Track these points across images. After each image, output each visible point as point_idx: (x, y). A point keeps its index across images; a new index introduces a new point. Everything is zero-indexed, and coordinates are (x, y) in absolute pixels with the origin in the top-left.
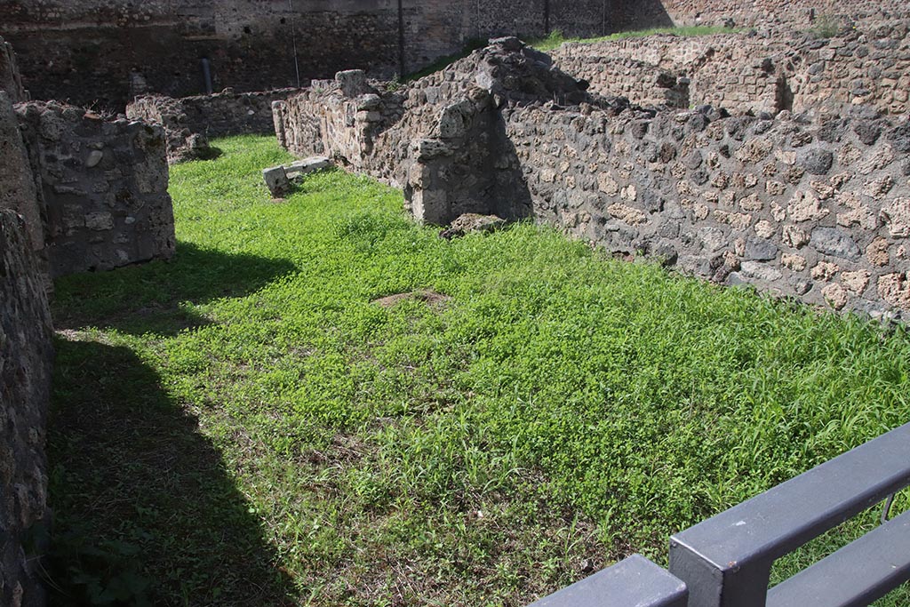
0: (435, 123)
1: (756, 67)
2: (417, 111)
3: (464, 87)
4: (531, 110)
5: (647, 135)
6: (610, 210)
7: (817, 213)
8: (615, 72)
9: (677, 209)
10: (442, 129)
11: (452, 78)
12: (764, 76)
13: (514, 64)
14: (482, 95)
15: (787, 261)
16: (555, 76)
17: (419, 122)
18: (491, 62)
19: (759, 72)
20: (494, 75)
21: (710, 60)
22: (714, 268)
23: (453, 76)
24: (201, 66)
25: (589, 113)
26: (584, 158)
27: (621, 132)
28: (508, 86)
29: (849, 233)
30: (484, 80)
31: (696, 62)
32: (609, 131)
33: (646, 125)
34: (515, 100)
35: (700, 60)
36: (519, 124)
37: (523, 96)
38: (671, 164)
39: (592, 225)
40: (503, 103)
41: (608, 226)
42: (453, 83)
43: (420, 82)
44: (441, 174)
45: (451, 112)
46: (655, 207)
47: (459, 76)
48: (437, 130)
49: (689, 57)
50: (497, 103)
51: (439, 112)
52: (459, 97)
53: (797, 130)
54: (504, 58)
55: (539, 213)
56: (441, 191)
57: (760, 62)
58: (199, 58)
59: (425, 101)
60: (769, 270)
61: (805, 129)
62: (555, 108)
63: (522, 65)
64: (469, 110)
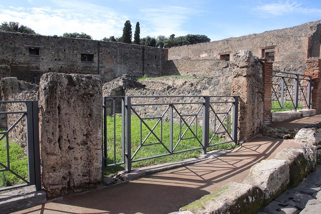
0: (109, 93)
1: (189, 85)
2: (104, 91)
3: (116, 85)
4: (131, 90)
5: (154, 94)
6: (147, 111)
7: (182, 107)
8: (157, 85)
9: (159, 109)
10: (111, 94)
11: (114, 83)
12: (191, 87)
13: (128, 80)
14: (120, 87)
15: (178, 117)
16: (138, 83)
17: (105, 94)
18: (123, 79)
19: (190, 86)
20: (123, 82)
21: (186, 84)
22: (166, 120)
23: (114, 82)
24: (34, 78)
25: (143, 91)
26: (142, 100)
27: (149, 94)
28: (126, 85)
29: (187, 110)
30: (121, 83)
31: (182, 85)
32: (147, 94)
33: (154, 92)
34: (128, 88)
35: (183, 84)
36: (129, 93)
37: (130, 87)
38: (158, 100)
39: (144, 115)
40: (125, 89)
41: (147, 114)
42: (114, 84)
43: (105, 84)
44: (110, 104)
45: (113, 90)
46: (156, 109)
47: (115, 82)
48: (110, 94)
49: (180, 83)
50: (124, 88)
51: (110, 91)
52: (115, 87)
53: (179, 92)
54: (126, 79)
55: (132, 113)
56: (110, 108)
57: (190, 83)
58: (33, 76)
59: (107, 88)
60: (175, 119)
61: (180, 92)
62: (136, 90)
63: (130, 80)
64: (117, 90)
